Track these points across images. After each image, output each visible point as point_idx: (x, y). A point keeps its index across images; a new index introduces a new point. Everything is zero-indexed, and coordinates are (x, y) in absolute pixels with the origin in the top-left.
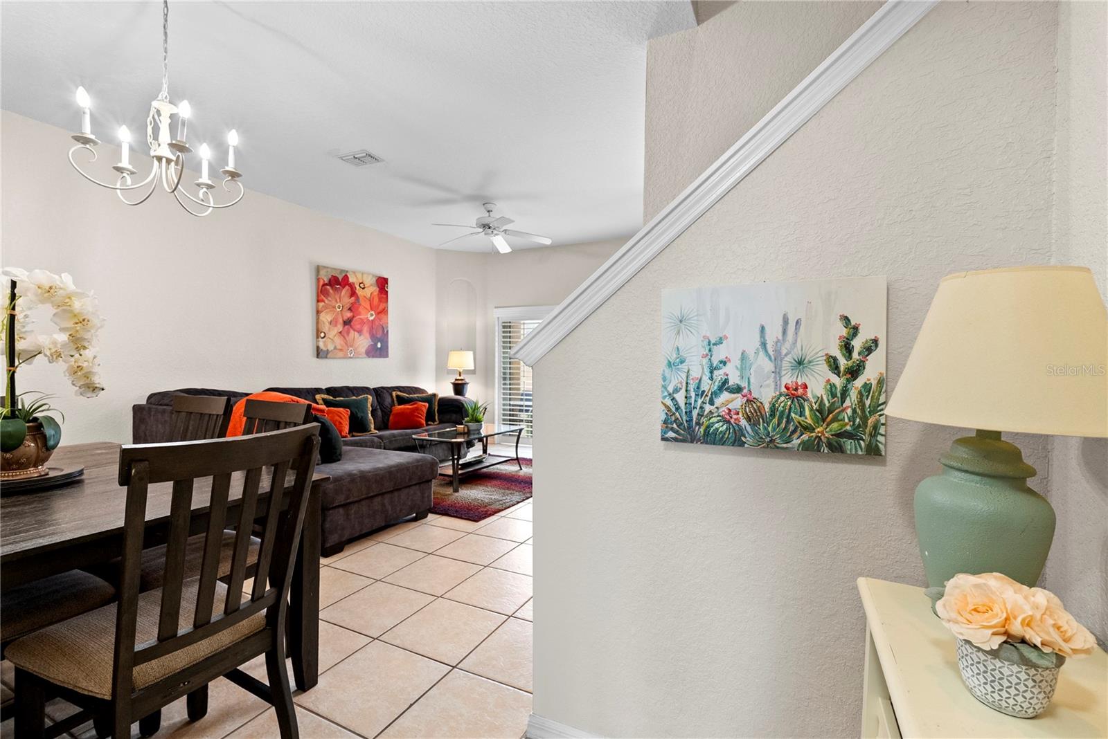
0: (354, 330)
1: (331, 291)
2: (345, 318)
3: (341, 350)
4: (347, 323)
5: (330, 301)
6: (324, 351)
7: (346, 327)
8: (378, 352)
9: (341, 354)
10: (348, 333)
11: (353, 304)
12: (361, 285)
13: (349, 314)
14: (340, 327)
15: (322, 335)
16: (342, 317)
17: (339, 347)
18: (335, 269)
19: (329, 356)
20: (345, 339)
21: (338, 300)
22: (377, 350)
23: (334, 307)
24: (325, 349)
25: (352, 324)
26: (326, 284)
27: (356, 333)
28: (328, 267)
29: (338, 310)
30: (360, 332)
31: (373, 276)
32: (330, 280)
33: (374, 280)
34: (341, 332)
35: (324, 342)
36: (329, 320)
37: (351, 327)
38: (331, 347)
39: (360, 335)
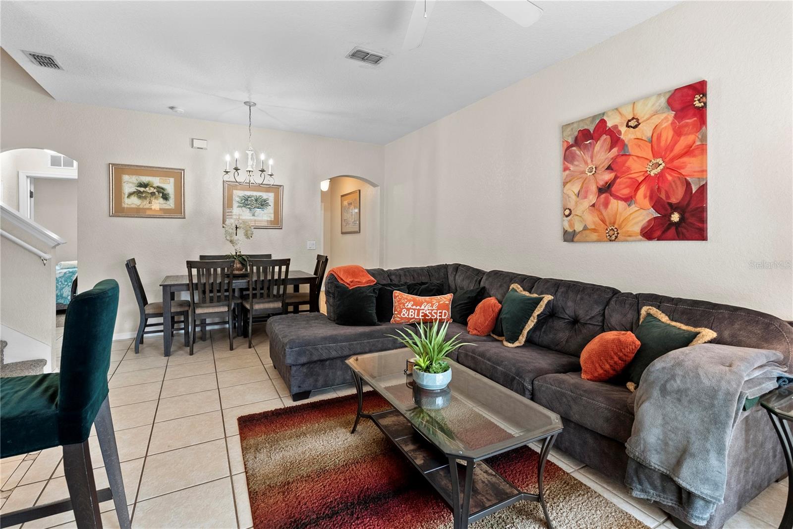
0: (617, 198)
1: (578, 152)
2: (601, 183)
3: (594, 230)
4: (605, 189)
5: (577, 166)
6: (569, 232)
7: (603, 196)
8: (673, 230)
9: (594, 236)
10: (606, 204)
11: (614, 159)
12: (631, 124)
13: (608, 176)
14: (592, 198)
15: (567, 212)
16: (597, 183)
17: (592, 226)
18: (582, 120)
19: (575, 239)
20: (602, 214)
21: (589, 161)
22: (668, 228)
23: (583, 172)
24: (570, 230)
25: (613, 189)
26: (572, 146)
27: (621, 204)
28: (573, 123)
29: (589, 174)
30: (628, 199)
31: (659, 95)
32: (576, 139)
33: (663, 101)
34: (593, 205)
35: (569, 221)
36: (576, 192)
37: (611, 195)
38: (578, 227)
39: (629, 205)
